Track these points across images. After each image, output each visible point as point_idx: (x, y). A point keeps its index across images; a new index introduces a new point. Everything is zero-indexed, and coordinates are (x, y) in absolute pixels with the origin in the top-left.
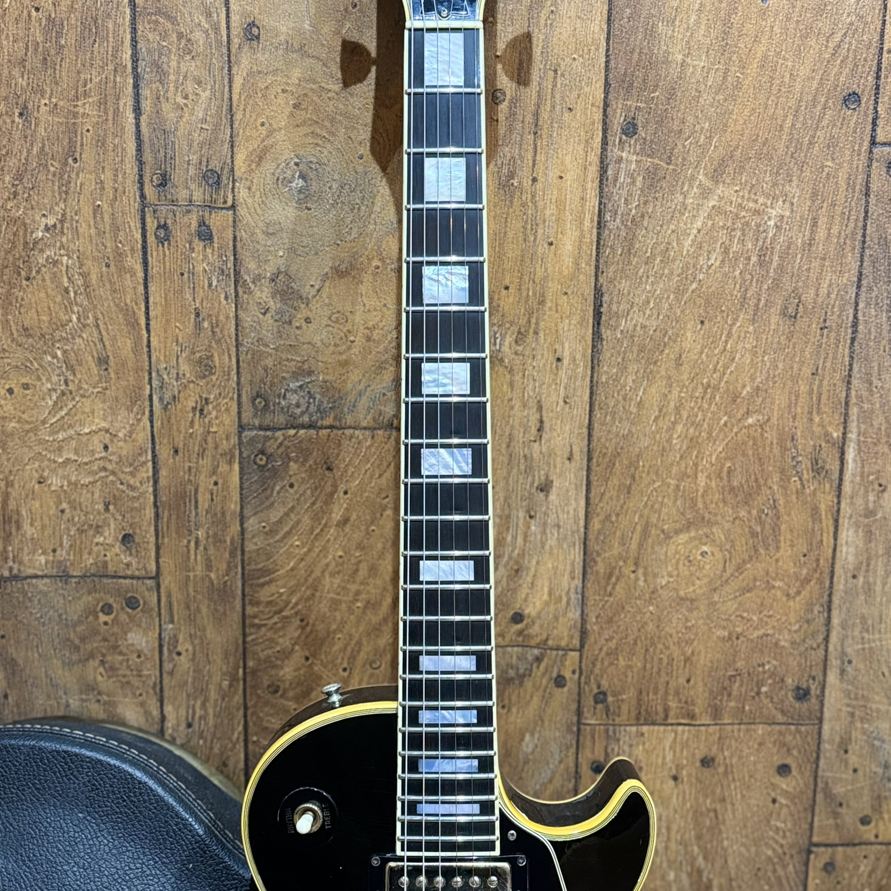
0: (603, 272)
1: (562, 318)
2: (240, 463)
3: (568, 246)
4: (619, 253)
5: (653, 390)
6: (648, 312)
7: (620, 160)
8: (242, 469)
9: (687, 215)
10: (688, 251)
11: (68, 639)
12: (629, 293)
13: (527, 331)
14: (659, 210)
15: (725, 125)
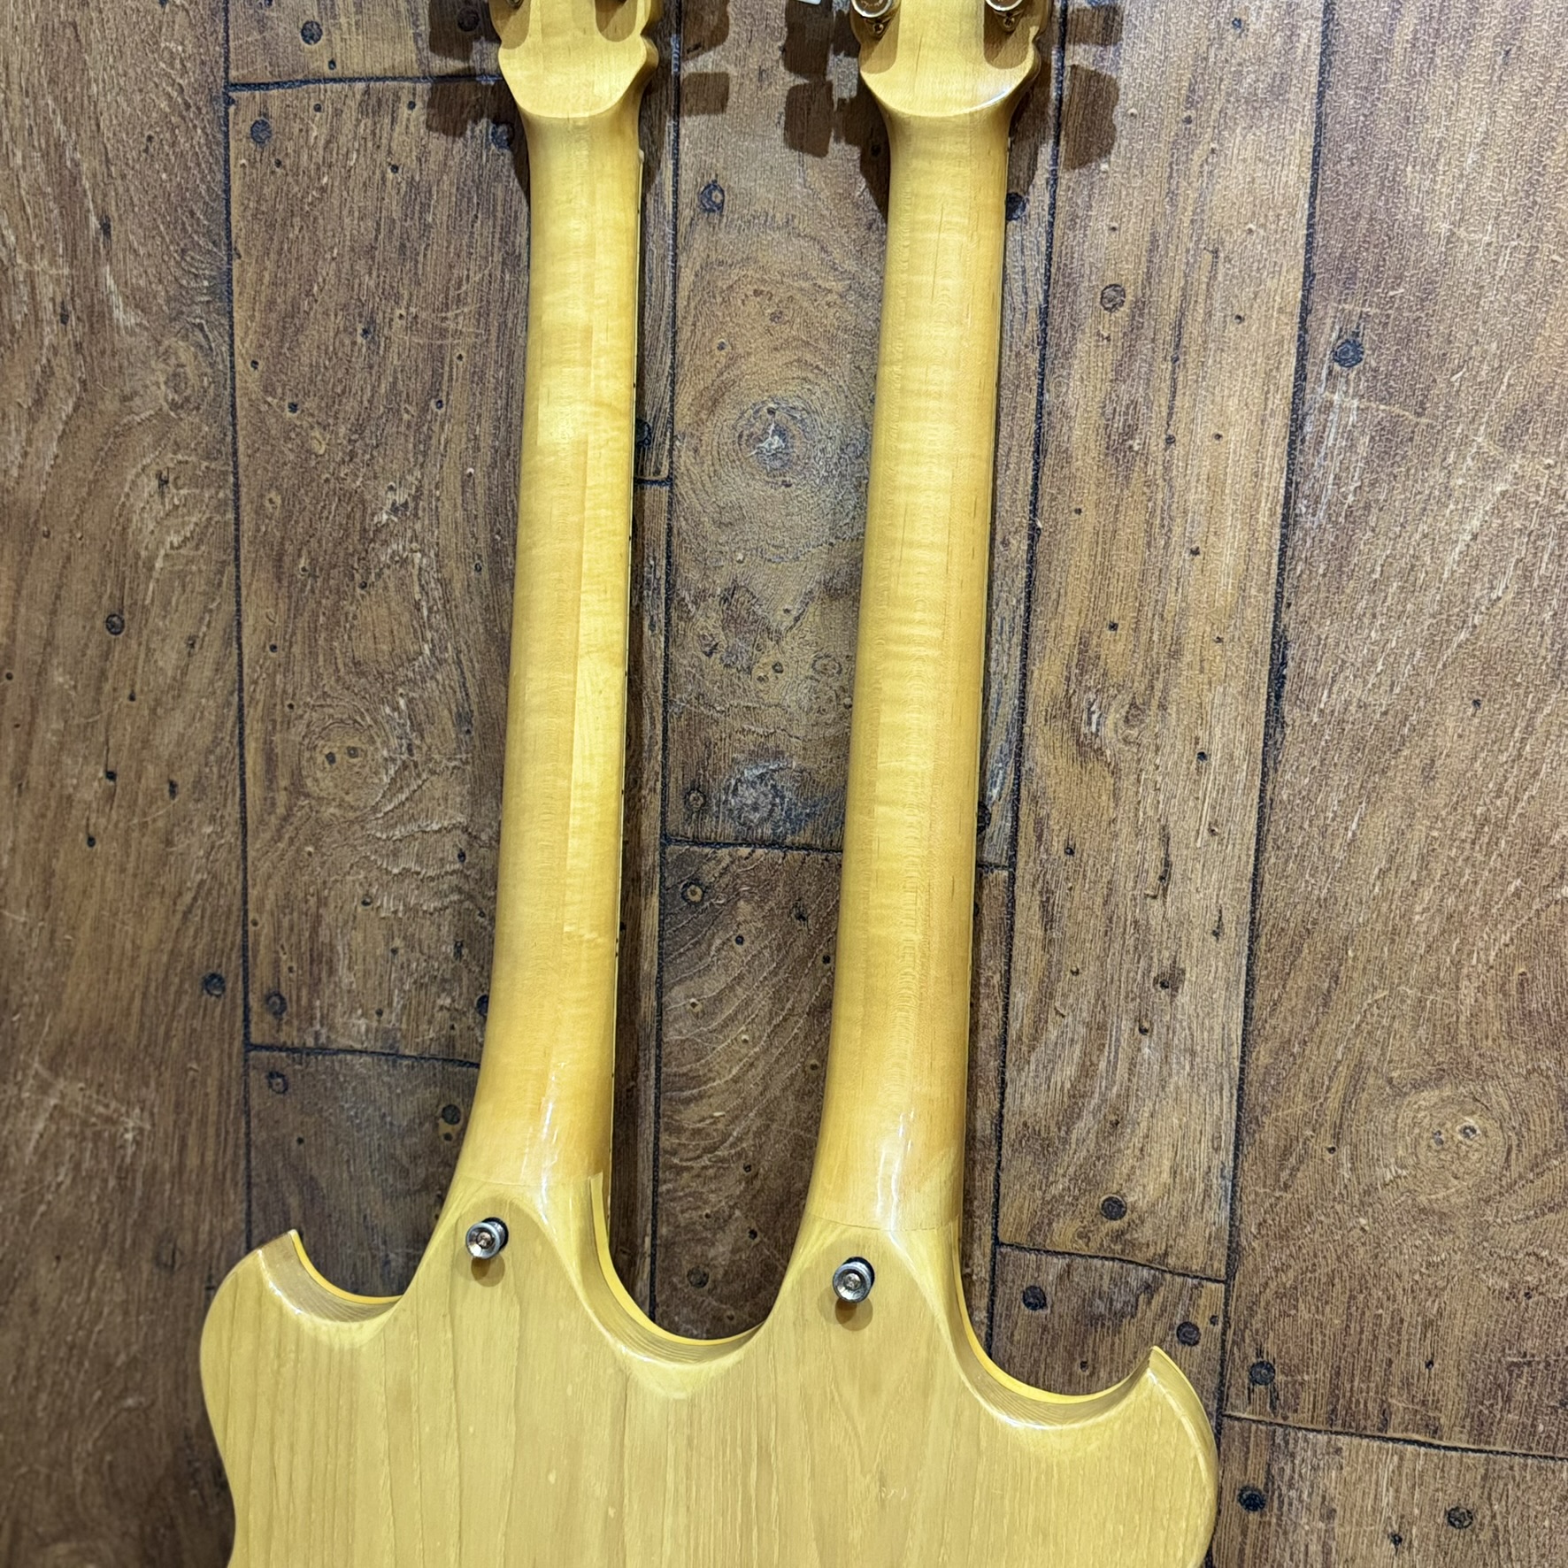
0: (1289, 605)
1: (1210, 683)
2: (661, 896)
3: (1226, 555)
4: (1321, 571)
5: (1377, 821)
6: (1372, 680)
7: (1328, 407)
8: (662, 905)
9: (1452, 507)
10: (1453, 572)
11: (393, 1156)
12: (1337, 644)
13: (1147, 703)
14: (1399, 496)
15: (1529, 348)
